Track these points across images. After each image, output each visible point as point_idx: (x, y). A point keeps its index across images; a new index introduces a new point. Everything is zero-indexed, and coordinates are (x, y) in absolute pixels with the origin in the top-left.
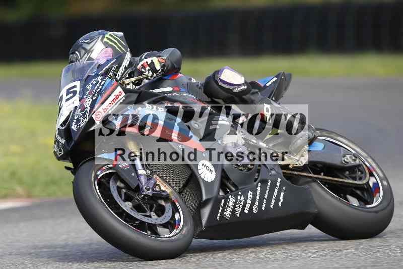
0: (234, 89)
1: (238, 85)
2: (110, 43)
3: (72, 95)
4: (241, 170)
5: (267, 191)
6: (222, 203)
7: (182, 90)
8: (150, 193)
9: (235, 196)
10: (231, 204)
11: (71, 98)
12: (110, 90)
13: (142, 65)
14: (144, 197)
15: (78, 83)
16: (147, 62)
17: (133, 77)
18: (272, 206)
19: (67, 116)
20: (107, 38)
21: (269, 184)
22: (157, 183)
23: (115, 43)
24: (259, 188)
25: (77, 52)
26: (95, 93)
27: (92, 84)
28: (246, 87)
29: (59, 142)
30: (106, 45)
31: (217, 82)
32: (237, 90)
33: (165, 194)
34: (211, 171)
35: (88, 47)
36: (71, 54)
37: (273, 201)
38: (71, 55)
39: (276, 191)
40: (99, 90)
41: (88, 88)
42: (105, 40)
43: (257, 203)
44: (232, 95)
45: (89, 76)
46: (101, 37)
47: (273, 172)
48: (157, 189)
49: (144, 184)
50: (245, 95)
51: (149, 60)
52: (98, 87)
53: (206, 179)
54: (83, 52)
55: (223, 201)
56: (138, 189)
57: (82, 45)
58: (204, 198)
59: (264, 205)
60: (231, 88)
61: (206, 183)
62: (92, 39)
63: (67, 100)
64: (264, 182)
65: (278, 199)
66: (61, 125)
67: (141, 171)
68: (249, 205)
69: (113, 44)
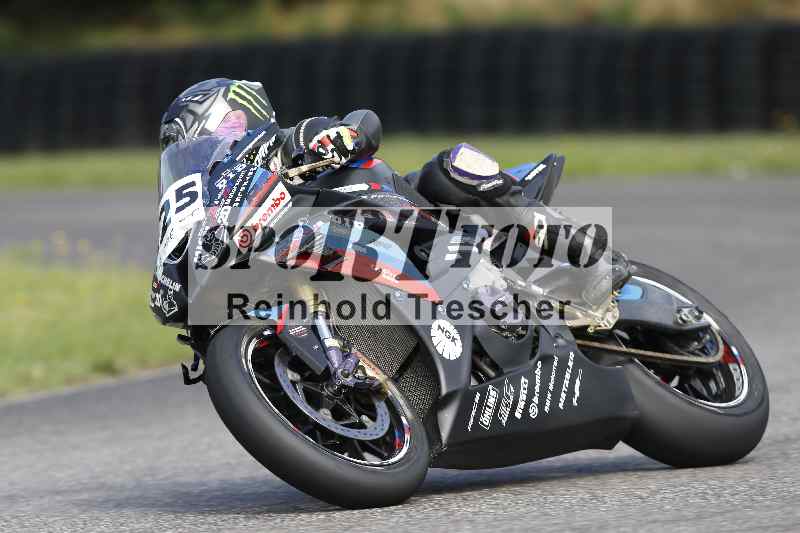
0: (479, 185)
1: (488, 178)
2: (240, 101)
3: (187, 199)
4: (507, 337)
5: (553, 377)
6: (477, 400)
7: (385, 187)
8: (350, 381)
9: (499, 386)
10: (491, 401)
11: (187, 204)
12: (264, 188)
13: (319, 142)
14: (339, 390)
15: (197, 177)
16: (328, 137)
17: (302, 165)
18: (561, 405)
19: (181, 238)
20: (234, 92)
21: (555, 363)
22: (360, 364)
23: (249, 102)
24: (538, 372)
25: (177, 119)
26: (236, 196)
27: (226, 178)
28: (501, 182)
29: (166, 289)
30: (234, 105)
31: (446, 173)
32: (485, 187)
33: (376, 383)
34: (454, 340)
35: (200, 110)
36: (166, 123)
37: (563, 395)
38: (166, 126)
39: (568, 376)
40: (243, 189)
41: (220, 186)
42: (231, 95)
43: (536, 399)
44: (475, 197)
45: (217, 164)
46: (222, 90)
47: (561, 341)
48: (360, 374)
49: (336, 366)
50: (499, 196)
51: (332, 133)
52: (241, 183)
53: (446, 356)
54: (190, 118)
55: (478, 395)
56: (328, 375)
57: (187, 106)
58: (444, 391)
59: (548, 403)
60: (475, 183)
61: (446, 362)
62: (206, 94)
63: (179, 210)
64: (547, 360)
65: (570, 393)
66: (169, 257)
67: (331, 342)
68: (523, 403)
69: (245, 103)
